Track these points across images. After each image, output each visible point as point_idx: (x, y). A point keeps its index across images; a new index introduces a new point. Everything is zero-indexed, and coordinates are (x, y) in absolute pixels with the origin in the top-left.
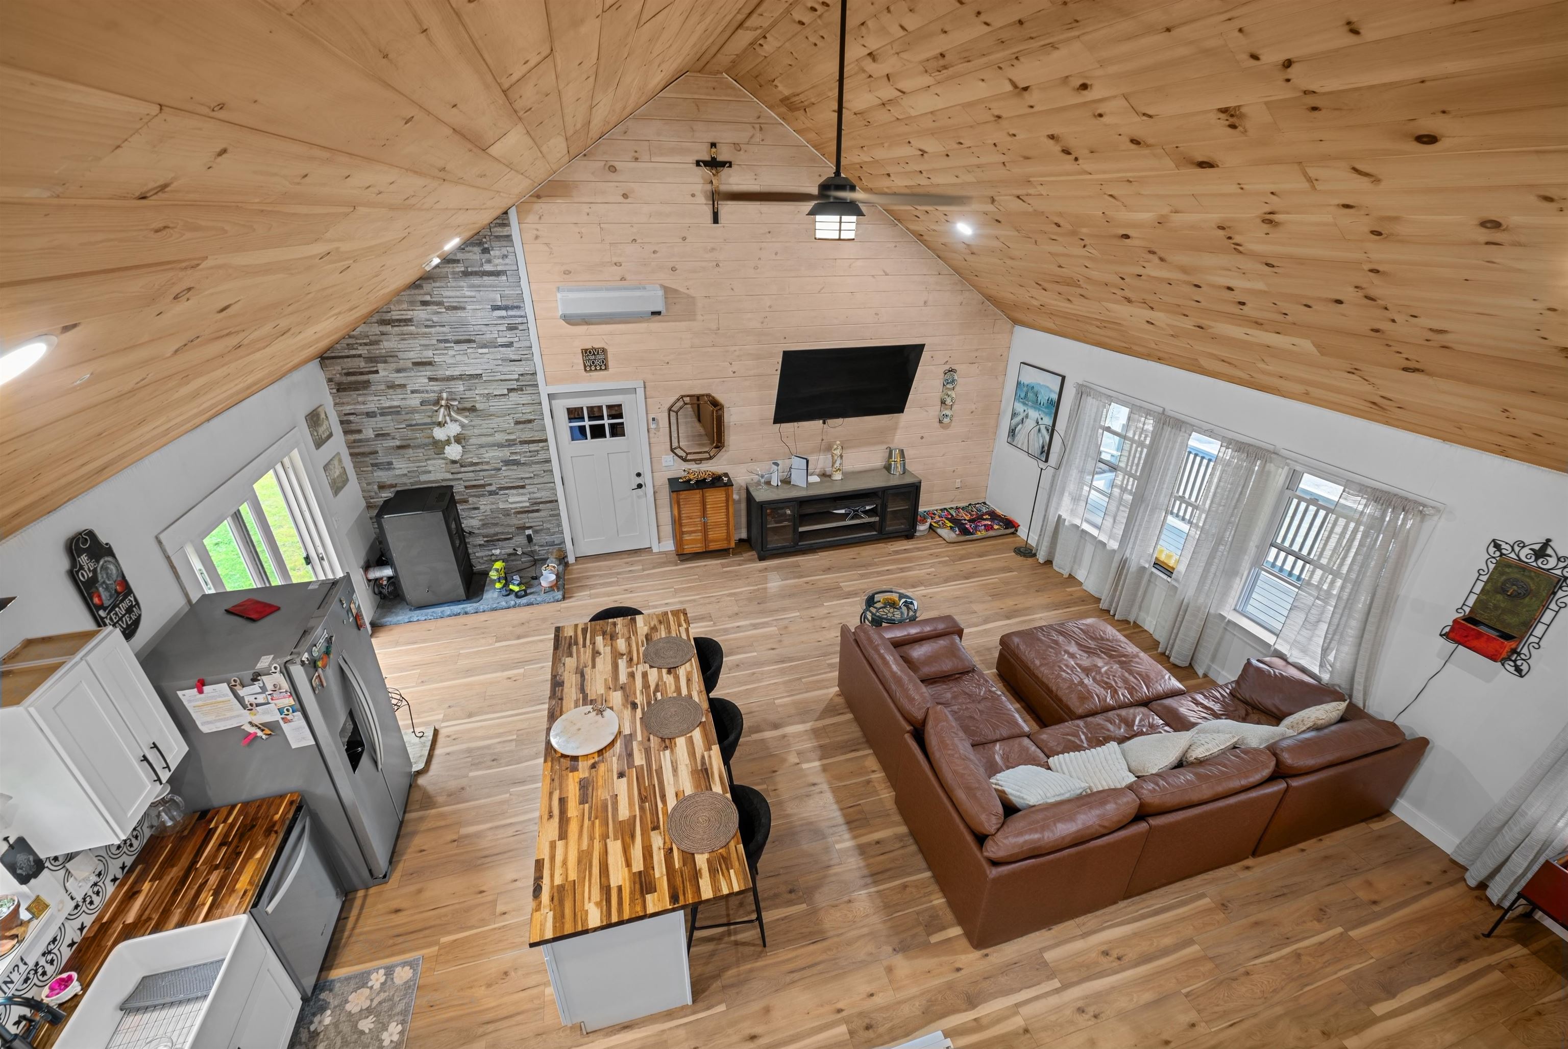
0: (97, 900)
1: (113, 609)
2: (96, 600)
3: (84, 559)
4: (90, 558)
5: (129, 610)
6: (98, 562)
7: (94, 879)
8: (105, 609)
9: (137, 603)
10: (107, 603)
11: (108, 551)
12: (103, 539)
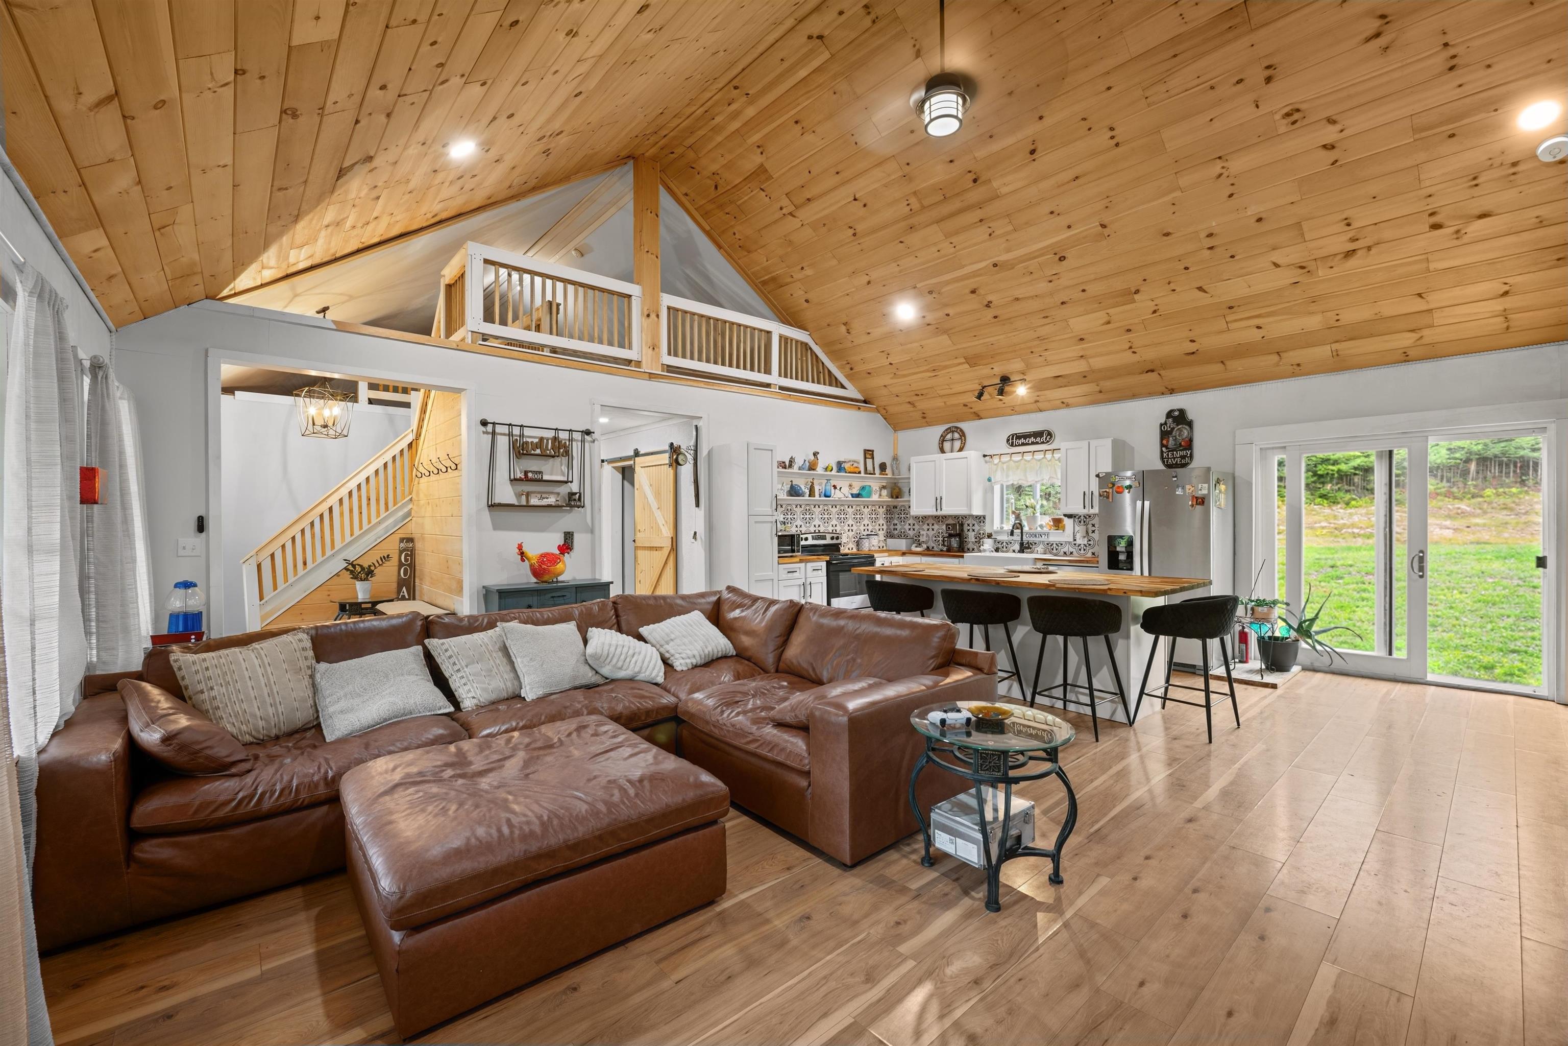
0: (1082, 551)
1: (1173, 451)
2: (1165, 442)
3: (1170, 420)
4: (1174, 422)
5: (1183, 457)
6: (1177, 425)
7: (1086, 543)
8: (1167, 448)
9: (1191, 457)
10: (1170, 446)
11: (1190, 424)
12: (1190, 416)
